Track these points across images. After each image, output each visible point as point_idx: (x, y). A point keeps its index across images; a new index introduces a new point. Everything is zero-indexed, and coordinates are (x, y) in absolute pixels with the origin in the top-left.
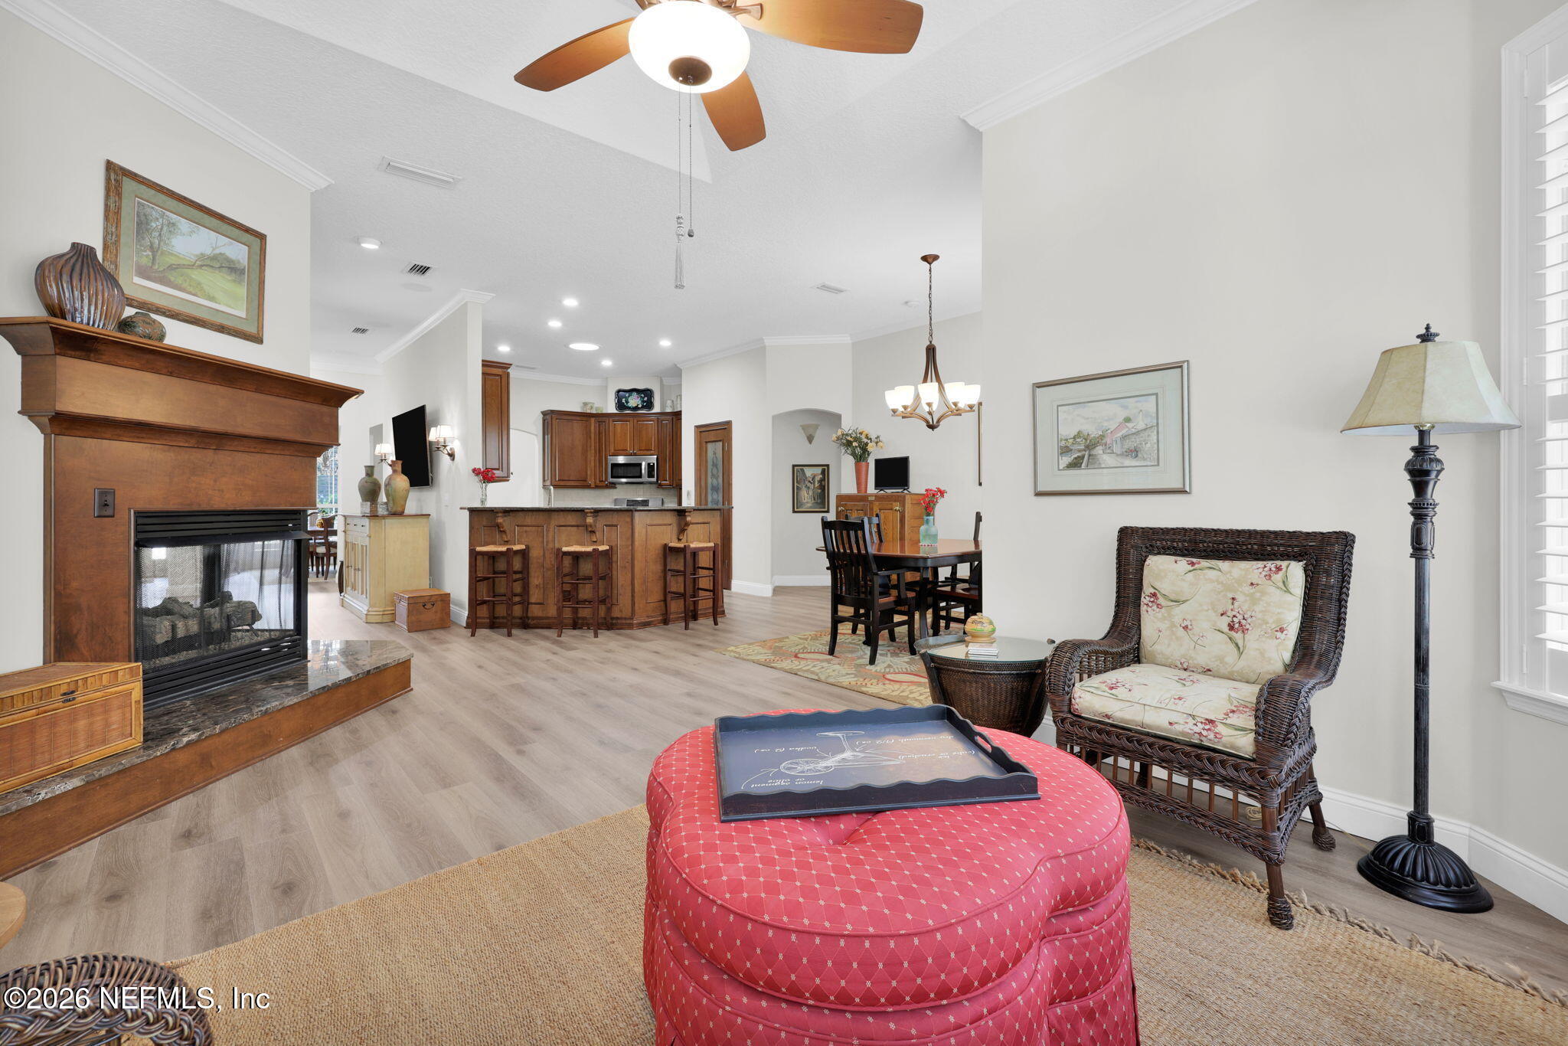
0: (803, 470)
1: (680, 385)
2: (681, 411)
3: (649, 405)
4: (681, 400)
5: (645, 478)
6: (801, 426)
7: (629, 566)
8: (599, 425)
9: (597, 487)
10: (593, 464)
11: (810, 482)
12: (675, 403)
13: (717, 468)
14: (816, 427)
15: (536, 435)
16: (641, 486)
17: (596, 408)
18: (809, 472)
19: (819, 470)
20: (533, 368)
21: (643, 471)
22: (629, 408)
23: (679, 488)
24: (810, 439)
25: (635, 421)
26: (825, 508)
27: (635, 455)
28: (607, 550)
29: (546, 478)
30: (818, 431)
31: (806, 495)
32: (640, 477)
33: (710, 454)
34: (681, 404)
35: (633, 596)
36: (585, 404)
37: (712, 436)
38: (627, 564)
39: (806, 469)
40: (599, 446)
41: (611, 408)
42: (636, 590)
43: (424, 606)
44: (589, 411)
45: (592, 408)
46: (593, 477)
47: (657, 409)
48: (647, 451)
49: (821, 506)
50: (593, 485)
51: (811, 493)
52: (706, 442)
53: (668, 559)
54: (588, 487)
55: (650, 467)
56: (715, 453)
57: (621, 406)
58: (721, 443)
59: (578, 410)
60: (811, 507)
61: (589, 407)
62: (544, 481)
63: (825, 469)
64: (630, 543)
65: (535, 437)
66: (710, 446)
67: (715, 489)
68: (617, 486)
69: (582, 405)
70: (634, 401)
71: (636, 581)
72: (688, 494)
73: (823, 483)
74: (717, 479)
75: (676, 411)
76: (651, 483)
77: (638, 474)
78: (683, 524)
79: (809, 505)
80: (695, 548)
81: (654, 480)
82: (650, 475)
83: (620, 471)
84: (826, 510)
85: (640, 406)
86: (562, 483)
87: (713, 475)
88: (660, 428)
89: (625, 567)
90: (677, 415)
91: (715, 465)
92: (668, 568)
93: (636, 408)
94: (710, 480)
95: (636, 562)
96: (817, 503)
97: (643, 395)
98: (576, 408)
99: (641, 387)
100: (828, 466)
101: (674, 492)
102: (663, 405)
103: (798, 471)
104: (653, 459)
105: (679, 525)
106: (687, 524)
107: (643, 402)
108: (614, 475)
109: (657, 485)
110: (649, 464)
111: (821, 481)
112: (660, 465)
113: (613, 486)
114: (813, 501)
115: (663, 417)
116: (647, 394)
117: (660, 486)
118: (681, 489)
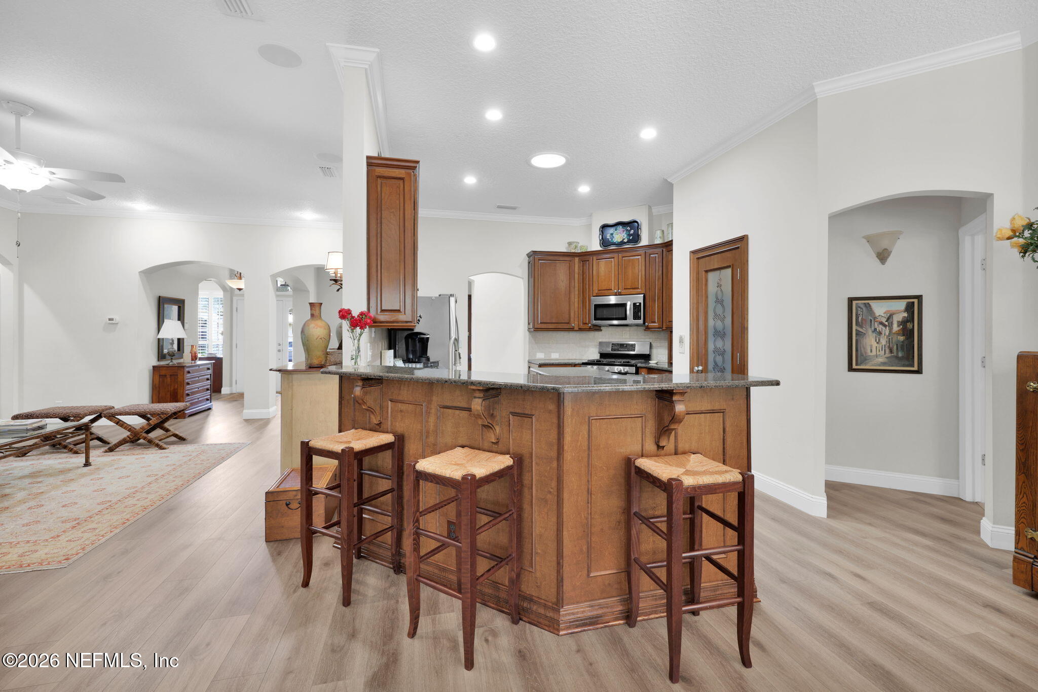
0: (868, 307)
1: (670, 215)
2: (672, 241)
3: (636, 238)
4: (672, 229)
5: (630, 320)
6: (864, 237)
7: (552, 498)
8: (583, 264)
9: (580, 330)
10: (576, 305)
11: (881, 323)
12: (665, 233)
13: (723, 306)
14: (895, 236)
15: (523, 278)
16: (627, 328)
17: (581, 247)
18: (880, 309)
19: (902, 304)
20: (514, 208)
21: (628, 312)
22: (614, 244)
23: (669, 330)
24: (883, 256)
25: (620, 257)
26: (913, 366)
27: (620, 294)
28: (509, 468)
29: (530, 322)
30: (899, 243)
31: (875, 344)
32: (625, 318)
33: (712, 288)
34: (672, 233)
35: (559, 565)
36: (570, 244)
37: (715, 262)
38: (549, 496)
39: (873, 304)
40: (583, 286)
41: (596, 246)
42: (566, 552)
43: (287, 505)
44: (573, 251)
45: (576, 247)
46: (576, 319)
47: (644, 241)
48: (631, 289)
49: (907, 363)
50: (576, 328)
51: (883, 341)
52: (707, 271)
53: (635, 493)
54: (572, 329)
55: (636, 307)
56: (719, 286)
57: (604, 242)
58: (729, 271)
59: (564, 250)
60: (884, 364)
61: (573, 246)
62: (529, 324)
63: (914, 305)
64: (554, 454)
65: (521, 279)
66: (711, 275)
67: (720, 334)
68: (602, 328)
69: (567, 245)
70: (619, 236)
71: (565, 533)
72: (681, 341)
73: (909, 325)
74: (723, 320)
75: (666, 241)
76: (637, 325)
77: (624, 316)
78: (667, 419)
79: (881, 360)
80: (694, 488)
81: (641, 321)
82: (636, 316)
83: (605, 312)
84: (915, 368)
85: (626, 240)
86: (544, 326)
87: (716, 314)
88: (648, 264)
89: (546, 501)
90: (668, 246)
91: (720, 301)
92: (635, 509)
93: (622, 243)
94: (711, 323)
95: (566, 495)
96: (897, 357)
97: (629, 228)
98: (563, 249)
99: (626, 219)
100: (919, 298)
101: (664, 335)
102: (651, 235)
103: (858, 307)
104: (639, 299)
105: (659, 418)
106: (675, 419)
107: (629, 235)
108: (598, 317)
109: (644, 328)
110: (634, 304)
111: (903, 323)
112: (647, 304)
113: (597, 328)
114: (888, 355)
115: (650, 251)
116: (632, 226)
117: (648, 328)
118: (671, 332)
